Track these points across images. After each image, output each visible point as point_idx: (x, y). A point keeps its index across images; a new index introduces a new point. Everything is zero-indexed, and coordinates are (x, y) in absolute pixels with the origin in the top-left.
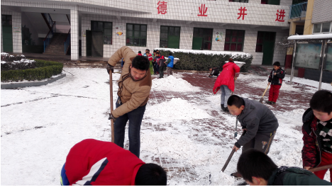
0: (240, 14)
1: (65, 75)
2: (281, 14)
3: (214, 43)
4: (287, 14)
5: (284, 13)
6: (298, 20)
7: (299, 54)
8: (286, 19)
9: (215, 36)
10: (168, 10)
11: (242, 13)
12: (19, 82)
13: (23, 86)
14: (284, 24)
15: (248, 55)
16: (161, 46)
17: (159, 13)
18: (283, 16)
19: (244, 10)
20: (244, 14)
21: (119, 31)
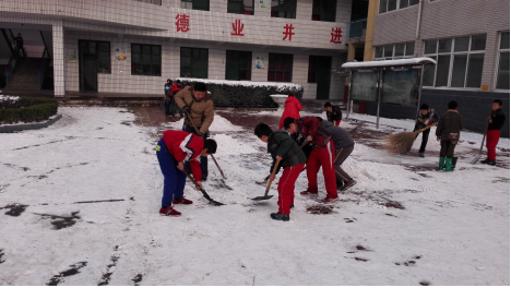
0: (286, 33)
1: (60, 116)
2: (337, 34)
3: (254, 71)
4: (345, 33)
5: (340, 32)
6: (357, 41)
7: (355, 84)
8: (344, 39)
9: (255, 62)
10: (191, 27)
11: (289, 32)
12: (14, 124)
13: (20, 129)
14: (341, 47)
15: (298, 87)
16: (182, 76)
17: (178, 30)
18: (340, 36)
19: (291, 28)
20: (291, 34)
21: (120, 54)
